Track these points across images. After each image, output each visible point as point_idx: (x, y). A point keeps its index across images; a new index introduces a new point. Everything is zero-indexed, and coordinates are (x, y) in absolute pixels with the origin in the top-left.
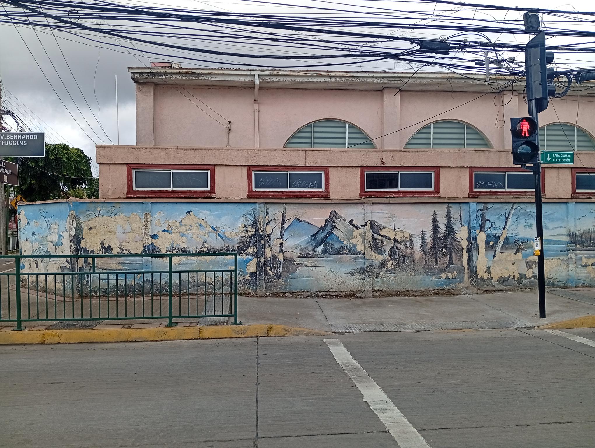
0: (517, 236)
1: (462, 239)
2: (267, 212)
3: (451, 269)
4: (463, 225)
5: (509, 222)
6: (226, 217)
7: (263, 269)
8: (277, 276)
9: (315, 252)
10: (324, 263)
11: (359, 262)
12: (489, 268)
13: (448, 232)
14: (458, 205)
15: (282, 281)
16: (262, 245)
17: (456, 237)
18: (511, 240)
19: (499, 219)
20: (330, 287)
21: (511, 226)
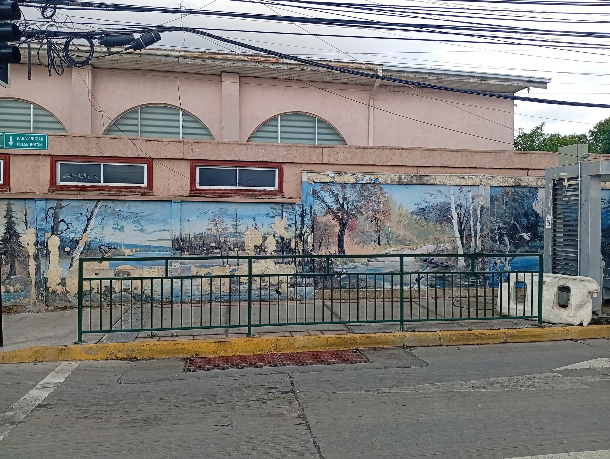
0: (103, 241)
1: (28, 244)
3: (12, 281)
4: (29, 226)
5: (92, 223)
12: (63, 280)
13: (8, 236)
14: (22, 202)
17: (20, 242)
18: (93, 246)
19: (77, 219)
21: (94, 228)
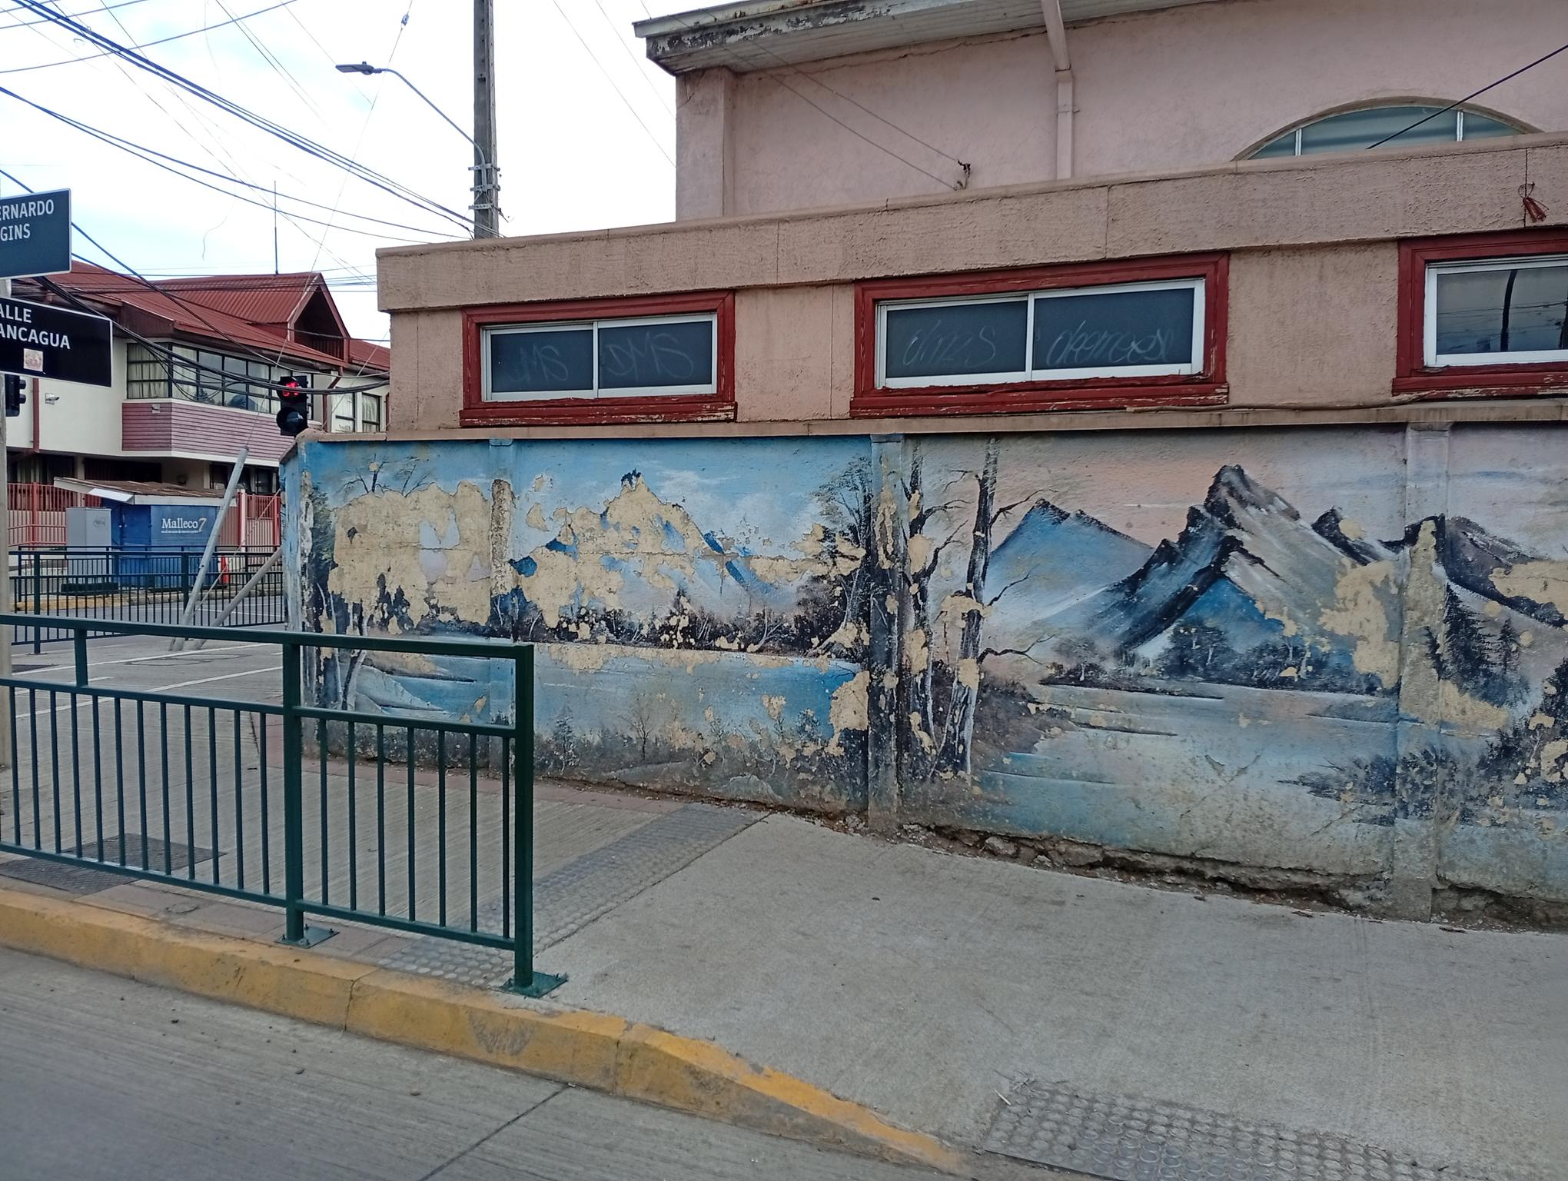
2: (915, 476)
6: (758, 495)
7: (892, 718)
8: (952, 757)
9: (1131, 661)
10: (1171, 722)
11: (1365, 730)
15: (974, 782)
16: (891, 618)
20: (1202, 837)
